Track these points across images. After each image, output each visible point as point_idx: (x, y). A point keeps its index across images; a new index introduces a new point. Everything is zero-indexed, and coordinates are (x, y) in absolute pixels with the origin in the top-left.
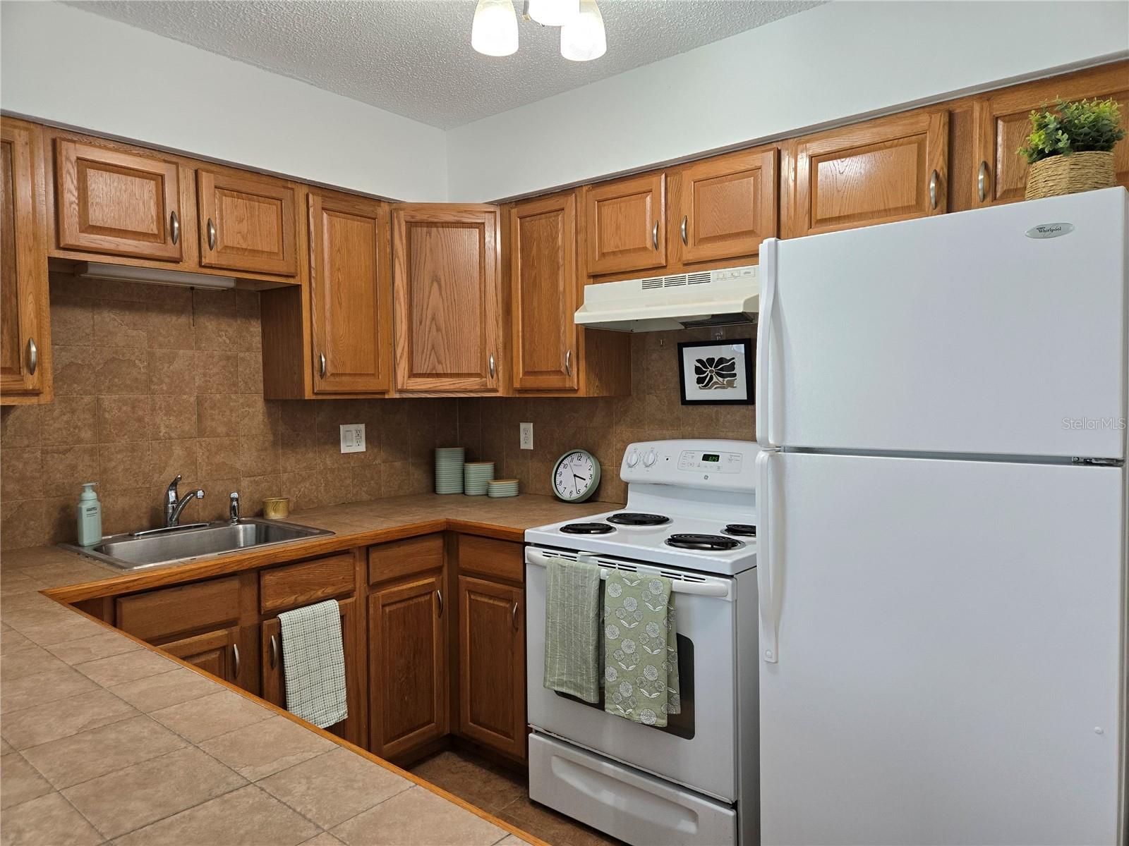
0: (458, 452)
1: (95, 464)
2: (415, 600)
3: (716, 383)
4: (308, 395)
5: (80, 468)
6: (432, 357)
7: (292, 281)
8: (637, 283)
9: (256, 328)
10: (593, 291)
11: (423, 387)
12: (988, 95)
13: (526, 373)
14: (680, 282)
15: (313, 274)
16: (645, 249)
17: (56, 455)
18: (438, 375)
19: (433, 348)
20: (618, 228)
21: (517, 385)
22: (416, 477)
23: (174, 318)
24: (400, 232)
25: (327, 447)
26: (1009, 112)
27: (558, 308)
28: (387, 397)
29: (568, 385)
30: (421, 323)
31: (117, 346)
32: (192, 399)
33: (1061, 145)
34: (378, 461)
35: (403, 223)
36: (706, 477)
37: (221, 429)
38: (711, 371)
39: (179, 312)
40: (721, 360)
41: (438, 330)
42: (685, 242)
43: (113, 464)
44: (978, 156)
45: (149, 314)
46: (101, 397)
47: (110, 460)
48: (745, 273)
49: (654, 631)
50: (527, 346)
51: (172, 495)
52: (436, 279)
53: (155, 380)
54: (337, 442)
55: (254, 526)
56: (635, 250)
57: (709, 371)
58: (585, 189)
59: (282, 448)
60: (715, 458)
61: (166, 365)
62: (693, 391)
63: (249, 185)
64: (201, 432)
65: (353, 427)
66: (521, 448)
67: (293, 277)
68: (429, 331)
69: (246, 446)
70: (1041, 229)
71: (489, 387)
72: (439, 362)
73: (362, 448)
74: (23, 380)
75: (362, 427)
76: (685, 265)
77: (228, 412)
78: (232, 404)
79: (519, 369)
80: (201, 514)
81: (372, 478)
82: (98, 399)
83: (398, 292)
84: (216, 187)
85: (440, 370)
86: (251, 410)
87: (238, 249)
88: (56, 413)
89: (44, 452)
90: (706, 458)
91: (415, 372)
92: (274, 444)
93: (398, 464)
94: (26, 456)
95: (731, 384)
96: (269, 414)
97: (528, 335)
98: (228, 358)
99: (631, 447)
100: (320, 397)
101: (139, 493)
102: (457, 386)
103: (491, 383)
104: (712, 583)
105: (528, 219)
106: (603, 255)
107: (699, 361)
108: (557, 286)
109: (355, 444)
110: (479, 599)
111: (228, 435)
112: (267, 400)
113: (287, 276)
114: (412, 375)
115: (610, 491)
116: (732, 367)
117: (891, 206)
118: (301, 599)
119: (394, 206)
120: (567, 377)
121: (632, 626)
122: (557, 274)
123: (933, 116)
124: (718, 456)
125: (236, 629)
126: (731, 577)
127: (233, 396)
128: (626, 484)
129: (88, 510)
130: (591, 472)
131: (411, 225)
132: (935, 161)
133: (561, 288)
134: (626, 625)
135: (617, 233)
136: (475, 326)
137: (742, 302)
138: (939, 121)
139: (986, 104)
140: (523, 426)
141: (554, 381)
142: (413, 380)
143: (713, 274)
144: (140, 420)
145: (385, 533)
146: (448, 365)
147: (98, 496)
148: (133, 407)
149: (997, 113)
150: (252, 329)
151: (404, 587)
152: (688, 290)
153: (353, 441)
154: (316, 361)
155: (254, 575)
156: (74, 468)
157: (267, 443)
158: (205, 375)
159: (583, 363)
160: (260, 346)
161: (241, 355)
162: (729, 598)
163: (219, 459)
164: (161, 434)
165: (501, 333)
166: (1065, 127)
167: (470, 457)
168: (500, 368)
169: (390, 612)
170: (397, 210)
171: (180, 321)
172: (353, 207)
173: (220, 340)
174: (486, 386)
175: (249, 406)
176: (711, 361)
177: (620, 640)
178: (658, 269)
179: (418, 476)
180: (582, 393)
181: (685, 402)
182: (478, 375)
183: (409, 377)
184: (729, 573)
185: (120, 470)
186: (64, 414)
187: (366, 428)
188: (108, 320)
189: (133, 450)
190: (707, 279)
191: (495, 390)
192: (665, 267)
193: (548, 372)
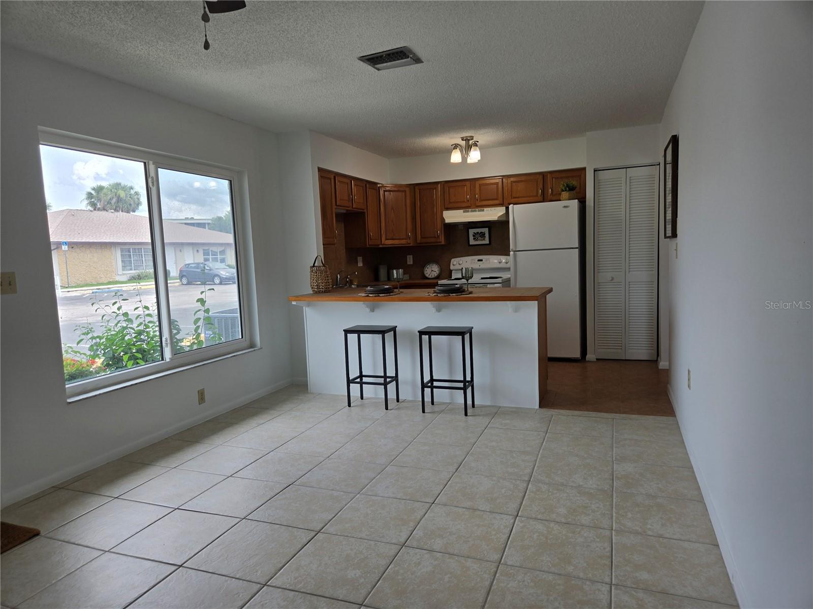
0: (386, 267)
3: (479, 239)
4: (368, 246)
6: (392, 233)
8: (462, 211)
10: (447, 213)
11: (390, 243)
12: (551, 173)
13: (422, 238)
14: (475, 211)
15: (368, 208)
16: (464, 202)
19: (392, 230)
20: (455, 195)
21: (418, 242)
22: (373, 274)
24: (382, 194)
25: (356, 264)
27: (434, 218)
28: (379, 247)
29: (438, 241)
30: (388, 222)
33: (566, 189)
36: (480, 266)
40: (481, 233)
42: (477, 200)
44: (549, 186)
48: (494, 209)
50: (422, 229)
52: (392, 209)
56: (461, 202)
57: (477, 236)
58: (444, 183)
60: (482, 260)
62: (472, 242)
63: (358, 183)
66: (408, 264)
67: (364, 210)
68: (391, 225)
70: (565, 207)
71: (408, 243)
72: (394, 235)
73: (362, 265)
76: (477, 207)
77: (340, 252)
78: (340, 249)
79: (419, 237)
83: (382, 213)
85: (395, 238)
90: (479, 260)
91: (387, 238)
93: (368, 271)
95: (484, 240)
96: (346, 253)
97: (422, 226)
99: (453, 260)
102: (400, 242)
103: (409, 241)
105: (422, 190)
107: (474, 233)
111: (340, 259)
112: (346, 248)
115: (444, 275)
116: (484, 234)
120: (438, 238)
122: (434, 207)
123: (540, 176)
127: (340, 247)
128: (451, 270)
130: (438, 269)
132: (540, 186)
133: (435, 212)
135: (455, 197)
136: (404, 223)
137: (497, 217)
139: (550, 175)
140: (408, 256)
141: (433, 240)
142: (387, 241)
143: (485, 209)
146: (397, 236)
149: (553, 177)
152: (477, 213)
153: (360, 262)
154: (368, 235)
157: (346, 262)
159: (443, 235)
160: (344, 231)
161: (341, 234)
165: (412, 226)
168: (412, 236)
170: (381, 186)
175: (343, 250)
176: (478, 233)
178: (468, 207)
180: (443, 243)
181: (469, 245)
182: (406, 239)
183: (385, 240)
187: (362, 258)
190: (483, 210)
191: (410, 244)
192: (470, 207)
193: (430, 237)
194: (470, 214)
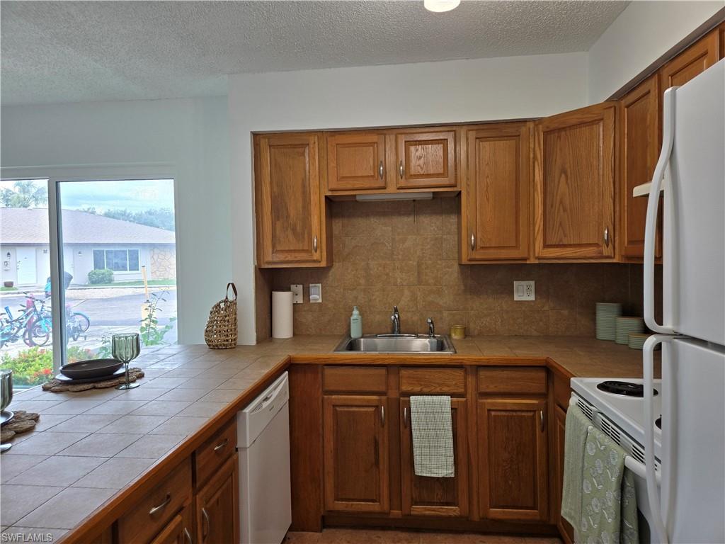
2: (519, 414)
4: (465, 261)
6: (560, 232)
7: (455, 189)
11: (554, 255)
13: (630, 242)
15: (468, 183)
17: (349, 291)
18: (565, 246)
21: (625, 252)
23: (406, 218)
31: (377, 236)
32: (415, 263)
34: (545, 309)
35: (542, 134)
37: (431, 281)
39: (408, 214)
41: (565, 210)
43: (374, 297)
45: (393, 217)
46: (369, 262)
47: (373, 295)
52: (564, 171)
53: (395, 253)
54: (511, 293)
59: (471, 294)
61: (401, 245)
64: (420, 282)
65: (524, 283)
67: (456, 186)
69: (446, 292)
71: (604, 254)
74: (312, 255)
75: (532, 283)
78: (438, 266)
81: (541, 320)
82: (368, 264)
84: (406, 142)
85: (565, 242)
86: (450, 270)
91: (547, 244)
92: (465, 291)
93: (566, 312)
98: (436, 239)
102: (578, 254)
109: (525, 294)
113: (452, 187)
114: (546, 246)
118: (426, 390)
119: (537, 122)
121: (599, 488)
125: (384, 398)
131: (547, 133)
134: (596, 484)
142: (546, 250)
144: (387, 275)
146: (572, 238)
148: (384, 268)
150: (451, 221)
151: (508, 401)
154: (469, 239)
155: (396, 369)
156: (356, 298)
157: (460, 291)
158: (422, 249)
160: (456, 230)
163: (430, 298)
164: (398, 283)
169: (495, 416)
171: (409, 219)
172: (500, 131)
173: (432, 229)
174: (602, 253)
175: (449, 267)
183: (543, 248)
185: (377, 301)
186: (353, 271)
189: (384, 291)
191: (611, 257)
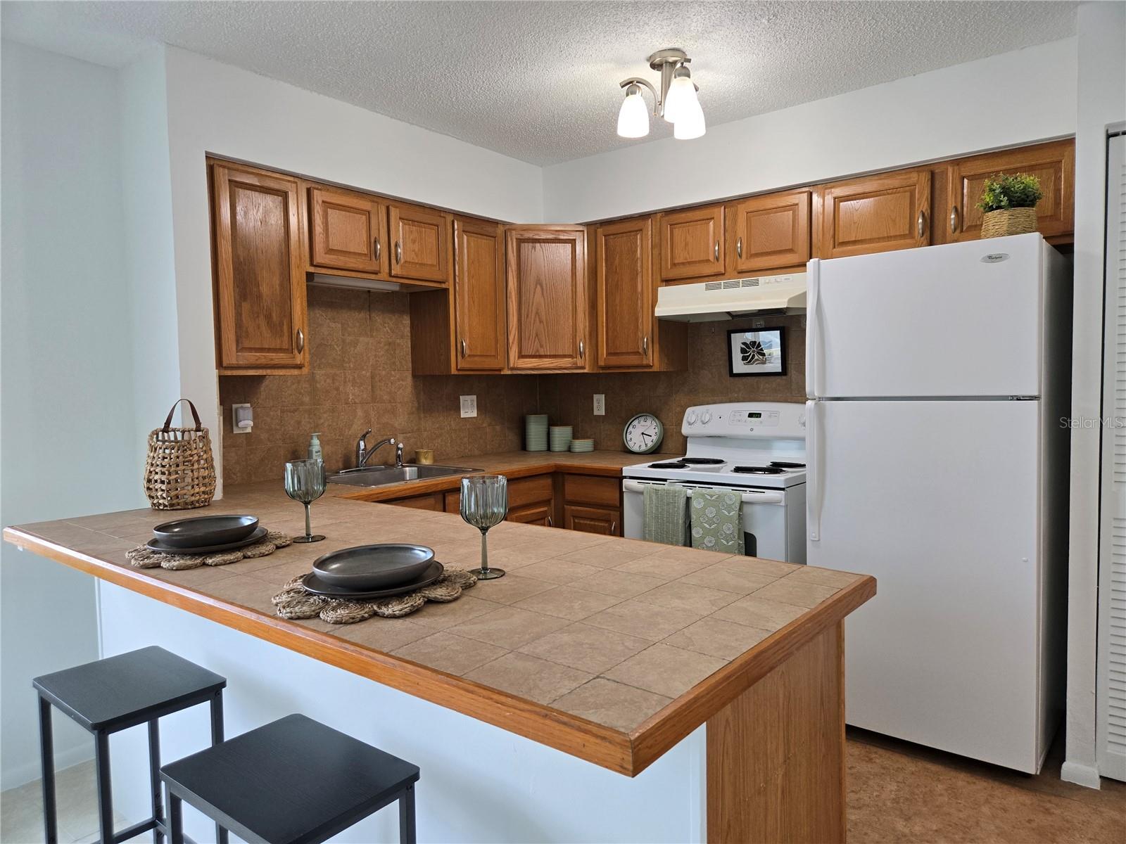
0: (543, 419)
1: (311, 421)
3: (757, 360)
4: (454, 371)
5: (303, 423)
6: (536, 343)
7: (443, 286)
8: (703, 285)
9: (407, 321)
10: (664, 292)
11: (530, 366)
12: (958, 162)
13: (608, 354)
14: (737, 285)
15: (457, 280)
16: (708, 261)
17: (289, 413)
18: (541, 357)
19: (537, 335)
20: (686, 244)
21: (602, 363)
22: (510, 438)
23: (357, 314)
24: (512, 247)
25: (452, 412)
26: (972, 173)
27: (637, 305)
28: (502, 373)
29: (645, 362)
30: (527, 316)
31: (323, 335)
32: (368, 374)
33: (1003, 204)
34: (484, 425)
35: (515, 240)
36: (752, 430)
37: (386, 397)
38: (754, 352)
39: (359, 309)
41: (541, 322)
42: (740, 256)
43: (322, 421)
44: (951, 204)
45: (342, 311)
46: (315, 372)
47: (320, 418)
48: (786, 279)
49: (729, 529)
50: (610, 334)
51: (362, 443)
52: (539, 283)
53: (346, 359)
54: (458, 409)
55: (416, 468)
56: (700, 262)
57: (751, 352)
58: (659, 215)
59: (424, 413)
60: (759, 415)
61: (352, 349)
62: (739, 366)
63: (419, 216)
64: (374, 399)
65: (468, 398)
66: (595, 414)
67: (444, 283)
68: (534, 324)
69: (401, 410)
70: (990, 257)
71: (579, 365)
72: (541, 346)
73: (475, 414)
74: (294, 357)
75: (474, 397)
76: (739, 273)
77: (390, 384)
78: (392, 378)
79: (603, 351)
80: (374, 460)
81: (481, 438)
82: (313, 373)
83: (511, 293)
84: (400, 218)
85: (542, 352)
86: (404, 383)
87: (413, 263)
88: (289, 383)
89: (283, 412)
90: (751, 415)
91: (523, 354)
92: (418, 409)
93: (498, 428)
94: (272, 413)
95: (769, 361)
96: (415, 387)
97: (610, 325)
98: (390, 344)
99: (689, 410)
100: (461, 373)
101: (337, 442)
102: (555, 364)
103: (580, 362)
104: (770, 494)
105: (612, 237)
106: (674, 265)
107: (744, 344)
108: (636, 287)
109: (470, 411)
110: (582, 522)
111: (390, 402)
112: (414, 376)
113: (440, 282)
115: (671, 445)
117: (892, 235)
119: (507, 227)
120: (644, 356)
121: (712, 527)
122: (636, 278)
123: (921, 174)
124: (760, 414)
126: (783, 489)
127: (393, 373)
128: (686, 438)
129: (316, 452)
130: (656, 430)
131: (520, 241)
132: (922, 205)
133: (639, 290)
134: (707, 526)
135: (685, 249)
136: (568, 318)
137: (786, 300)
138: (924, 178)
139: (956, 168)
140: (596, 397)
141: (633, 360)
142: (522, 360)
143: (762, 279)
144: (337, 389)
145: (518, 471)
146: (548, 348)
147: (321, 443)
148: (333, 380)
149: (964, 174)
150: (404, 322)
151: (529, 512)
152: (741, 290)
153: (469, 409)
154: (459, 345)
155: (441, 496)
156: (299, 423)
157: (414, 409)
158: (376, 356)
159: (657, 347)
160: (409, 334)
161: (398, 341)
162: (783, 504)
163: (384, 419)
164: (350, 400)
165: (587, 324)
166: (1006, 191)
167: (552, 423)
168: (587, 350)
170: (510, 230)
171: (360, 315)
172: (482, 228)
173: (385, 330)
174: (577, 365)
175: (402, 380)
176: (753, 343)
177: (703, 538)
178: (718, 275)
179: (512, 437)
180: (656, 369)
181: (732, 374)
182: (571, 356)
183: (519, 358)
184: (783, 487)
185: (325, 426)
186: (293, 384)
187: (477, 397)
188: (318, 315)
189: (333, 411)
190: (756, 283)
191: (583, 368)
192: (723, 274)
193: (628, 353)
194: (723, 292)
